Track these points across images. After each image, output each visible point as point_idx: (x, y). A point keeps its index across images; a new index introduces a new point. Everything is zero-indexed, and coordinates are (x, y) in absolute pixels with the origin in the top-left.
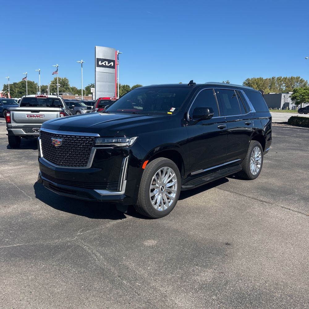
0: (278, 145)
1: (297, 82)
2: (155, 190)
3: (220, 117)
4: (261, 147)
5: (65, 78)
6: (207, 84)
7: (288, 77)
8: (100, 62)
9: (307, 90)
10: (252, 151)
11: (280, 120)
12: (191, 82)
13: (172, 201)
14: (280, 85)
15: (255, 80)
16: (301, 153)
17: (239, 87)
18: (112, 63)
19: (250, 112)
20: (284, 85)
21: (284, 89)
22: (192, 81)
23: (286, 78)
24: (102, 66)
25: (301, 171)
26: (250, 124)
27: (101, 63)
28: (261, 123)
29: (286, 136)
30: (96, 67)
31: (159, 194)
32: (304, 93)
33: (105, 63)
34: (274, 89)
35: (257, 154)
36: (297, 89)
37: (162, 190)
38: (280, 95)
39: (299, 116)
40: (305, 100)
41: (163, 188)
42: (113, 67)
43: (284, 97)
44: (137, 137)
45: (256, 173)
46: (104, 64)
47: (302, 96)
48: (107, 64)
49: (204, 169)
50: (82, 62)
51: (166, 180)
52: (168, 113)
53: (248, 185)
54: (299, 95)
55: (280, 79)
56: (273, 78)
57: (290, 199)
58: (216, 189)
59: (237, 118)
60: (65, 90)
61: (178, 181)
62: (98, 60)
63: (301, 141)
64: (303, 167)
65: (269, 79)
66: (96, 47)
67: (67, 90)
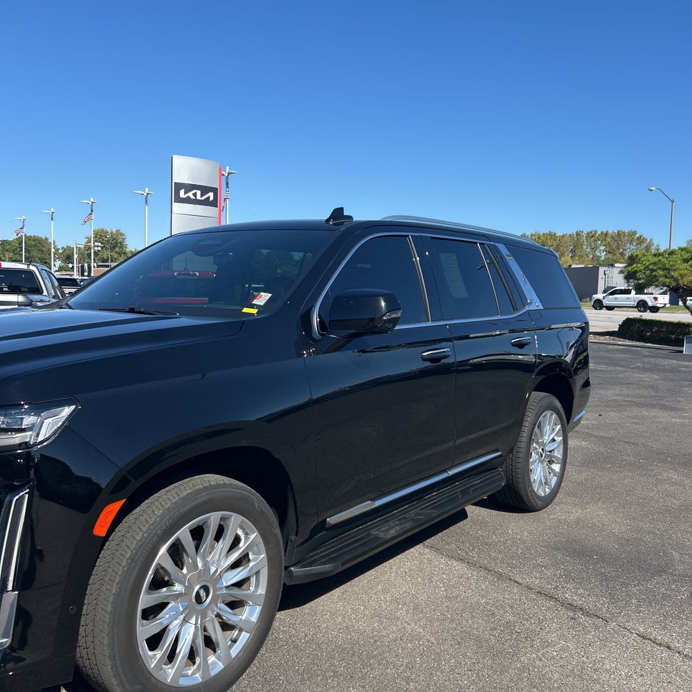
0: (602, 392)
1: (631, 243)
2: (170, 606)
3: (430, 324)
4: (561, 410)
5: (118, 231)
6: (389, 220)
7: (610, 232)
8: (182, 192)
9: (660, 258)
10: (535, 425)
11: (599, 327)
12: (338, 213)
13: (244, 637)
14: (594, 249)
15: (539, 238)
16: (664, 417)
17: (489, 235)
18: (211, 195)
19: (527, 308)
20: (602, 248)
21: (603, 258)
22: (341, 210)
23: (606, 234)
24: (188, 201)
25: (674, 476)
26: (527, 344)
27: (185, 193)
28: (560, 340)
29: (618, 368)
30: (174, 203)
31: (185, 621)
32: (655, 264)
33: (195, 195)
34: (581, 256)
35: (550, 430)
36: (637, 255)
37: (199, 599)
38: (596, 270)
39: (644, 318)
40: (657, 280)
41: (203, 593)
42: (214, 204)
43: (605, 274)
44: (73, 407)
45: (548, 491)
46: (193, 197)
47: (651, 270)
48: (199, 197)
49: (374, 499)
50: (148, 194)
51: (217, 558)
52: (245, 310)
53: (526, 533)
54: (642, 268)
55: (593, 236)
56: (578, 234)
57: (665, 597)
58: (427, 550)
59: (494, 325)
60: (116, 256)
61: (270, 559)
62: (179, 186)
63: (656, 380)
64: (678, 464)
65: (570, 235)
66: (174, 156)
67: (123, 255)
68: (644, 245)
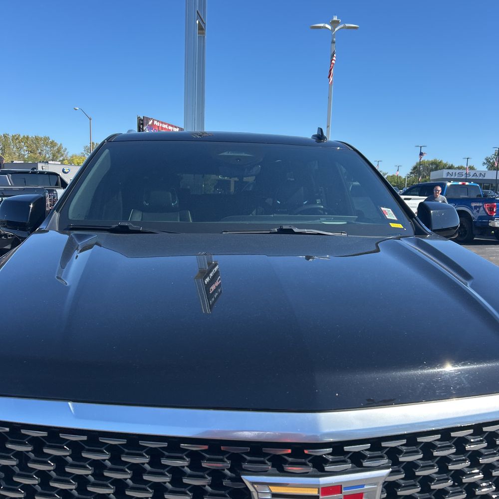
1: (46, 146)
7: (30, 136)
14: (20, 148)
20: (25, 148)
38: (36, 165)
55: (17, 139)
56: (5, 136)
68: (56, 148)
